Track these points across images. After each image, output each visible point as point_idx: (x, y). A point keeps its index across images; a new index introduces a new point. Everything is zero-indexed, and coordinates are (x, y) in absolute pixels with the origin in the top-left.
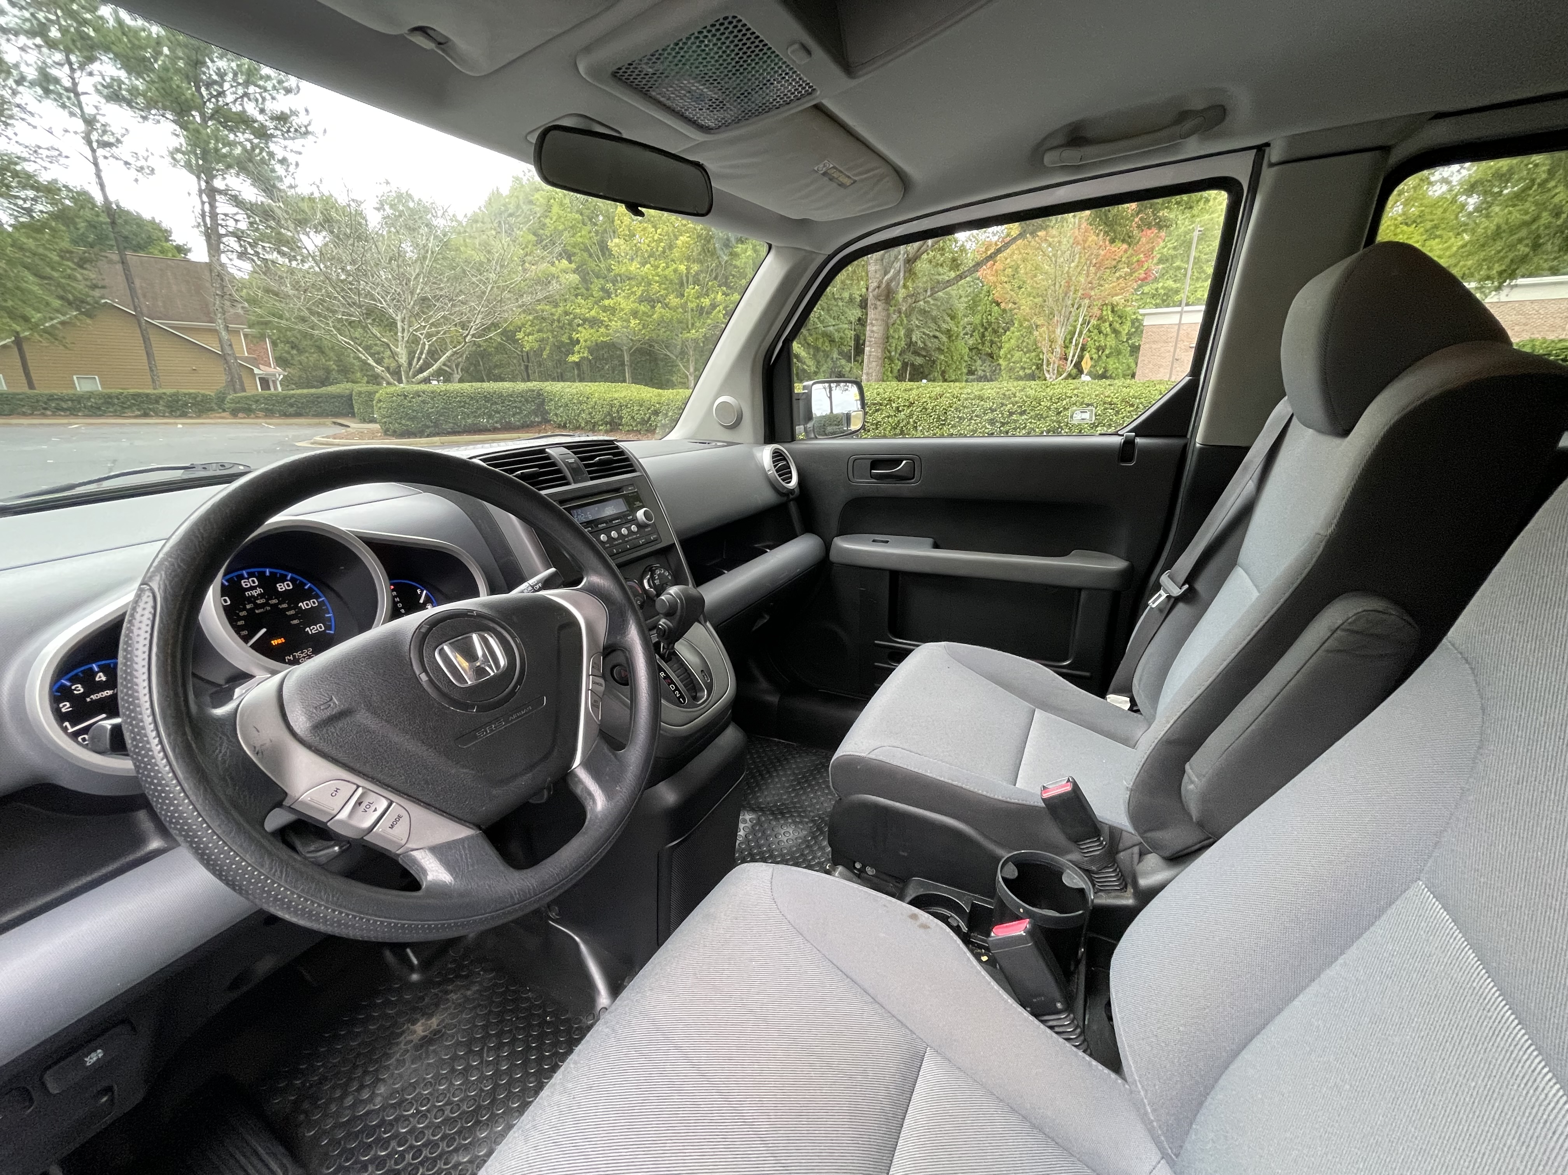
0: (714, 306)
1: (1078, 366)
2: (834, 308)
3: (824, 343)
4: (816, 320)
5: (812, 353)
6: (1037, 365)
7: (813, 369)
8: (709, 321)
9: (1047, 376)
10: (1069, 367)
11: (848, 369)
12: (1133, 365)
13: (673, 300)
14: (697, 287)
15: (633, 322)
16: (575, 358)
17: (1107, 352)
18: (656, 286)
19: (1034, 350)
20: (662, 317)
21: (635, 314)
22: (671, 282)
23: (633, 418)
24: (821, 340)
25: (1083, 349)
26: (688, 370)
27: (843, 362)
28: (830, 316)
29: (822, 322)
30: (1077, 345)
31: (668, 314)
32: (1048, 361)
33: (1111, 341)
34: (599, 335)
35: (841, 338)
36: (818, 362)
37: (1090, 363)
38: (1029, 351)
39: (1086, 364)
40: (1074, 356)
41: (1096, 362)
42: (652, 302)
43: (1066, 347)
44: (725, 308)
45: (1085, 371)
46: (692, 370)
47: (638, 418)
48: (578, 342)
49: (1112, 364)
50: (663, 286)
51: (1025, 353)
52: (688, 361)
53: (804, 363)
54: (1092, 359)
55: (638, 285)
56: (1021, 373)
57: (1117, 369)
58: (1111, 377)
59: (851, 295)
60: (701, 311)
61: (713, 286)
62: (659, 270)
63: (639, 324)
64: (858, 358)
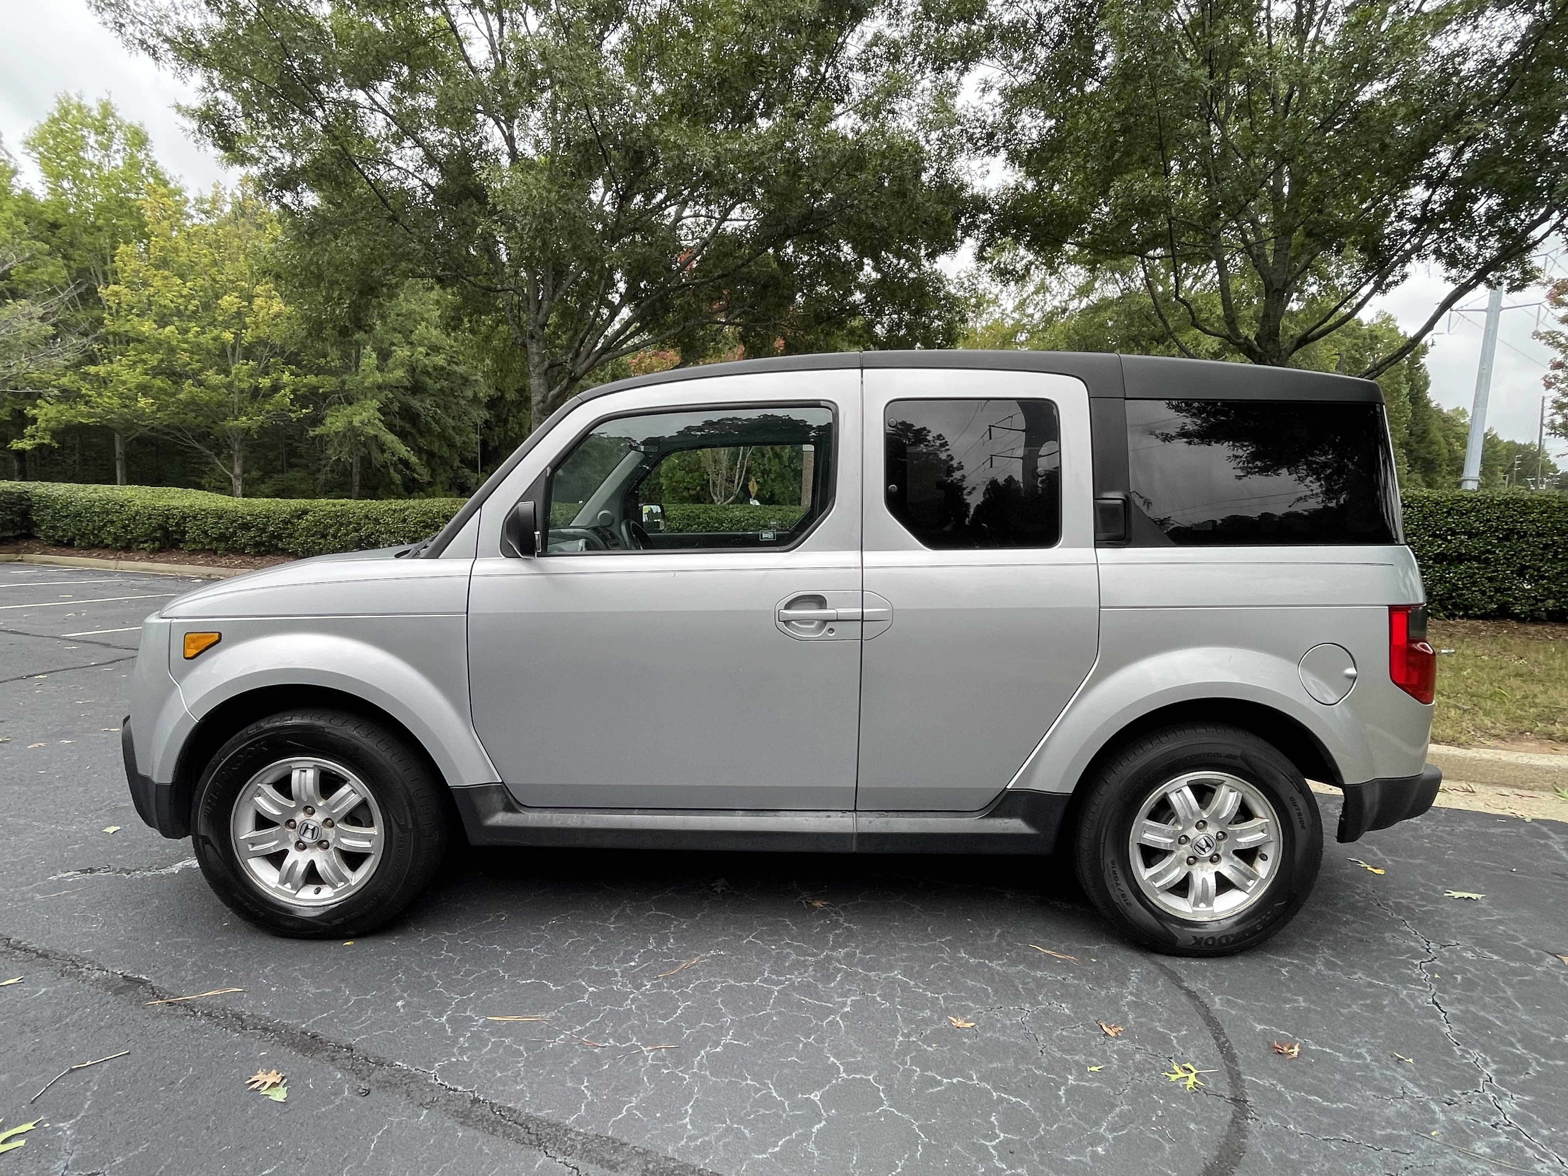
0: (276, 388)
1: (745, 488)
2: (453, 407)
3: (441, 447)
4: (429, 419)
5: (425, 458)
6: (702, 485)
7: (426, 478)
8: (268, 407)
9: (715, 498)
10: (737, 490)
11: (473, 481)
12: (798, 490)
13: (213, 377)
14: (251, 363)
15: (143, 402)
16: (26, 445)
17: (772, 476)
18: (185, 357)
19: (697, 470)
20: (193, 398)
21: (144, 389)
22: (209, 352)
23: (205, 532)
24: (437, 444)
25: (748, 471)
26: (232, 469)
27: (467, 471)
28: (449, 416)
29: (437, 422)
30: (742, 467)
31: (203, 395)
32: (714, 483)
33: (775, 466)
34: (79, 414)
35: (464, 443)
36: (433, 471)
37: (756, 488)
38: (691, 471)
39: (753, 487)
40: (740, 478)
41: (762, 486)
42: (176, 376)
43: (731, 469)
44: (293, 392)
45: (753, 495)
46: (238, 470)
47: (213, 532)
48: (34, 420)
49: (777, 488)
50: (196, 357)
51: (687, 473)
52: (230, 457)
53: (414, 471)
54: (758, 482)
55: (154, 351)
56: (685, 494)
57: (783, 493)
58: (778, 503)
59: (475, 394)
60: (255, 392)
61: (275, 363)
62: (190, 335)
63: (152, 404)
64: (486, 468)
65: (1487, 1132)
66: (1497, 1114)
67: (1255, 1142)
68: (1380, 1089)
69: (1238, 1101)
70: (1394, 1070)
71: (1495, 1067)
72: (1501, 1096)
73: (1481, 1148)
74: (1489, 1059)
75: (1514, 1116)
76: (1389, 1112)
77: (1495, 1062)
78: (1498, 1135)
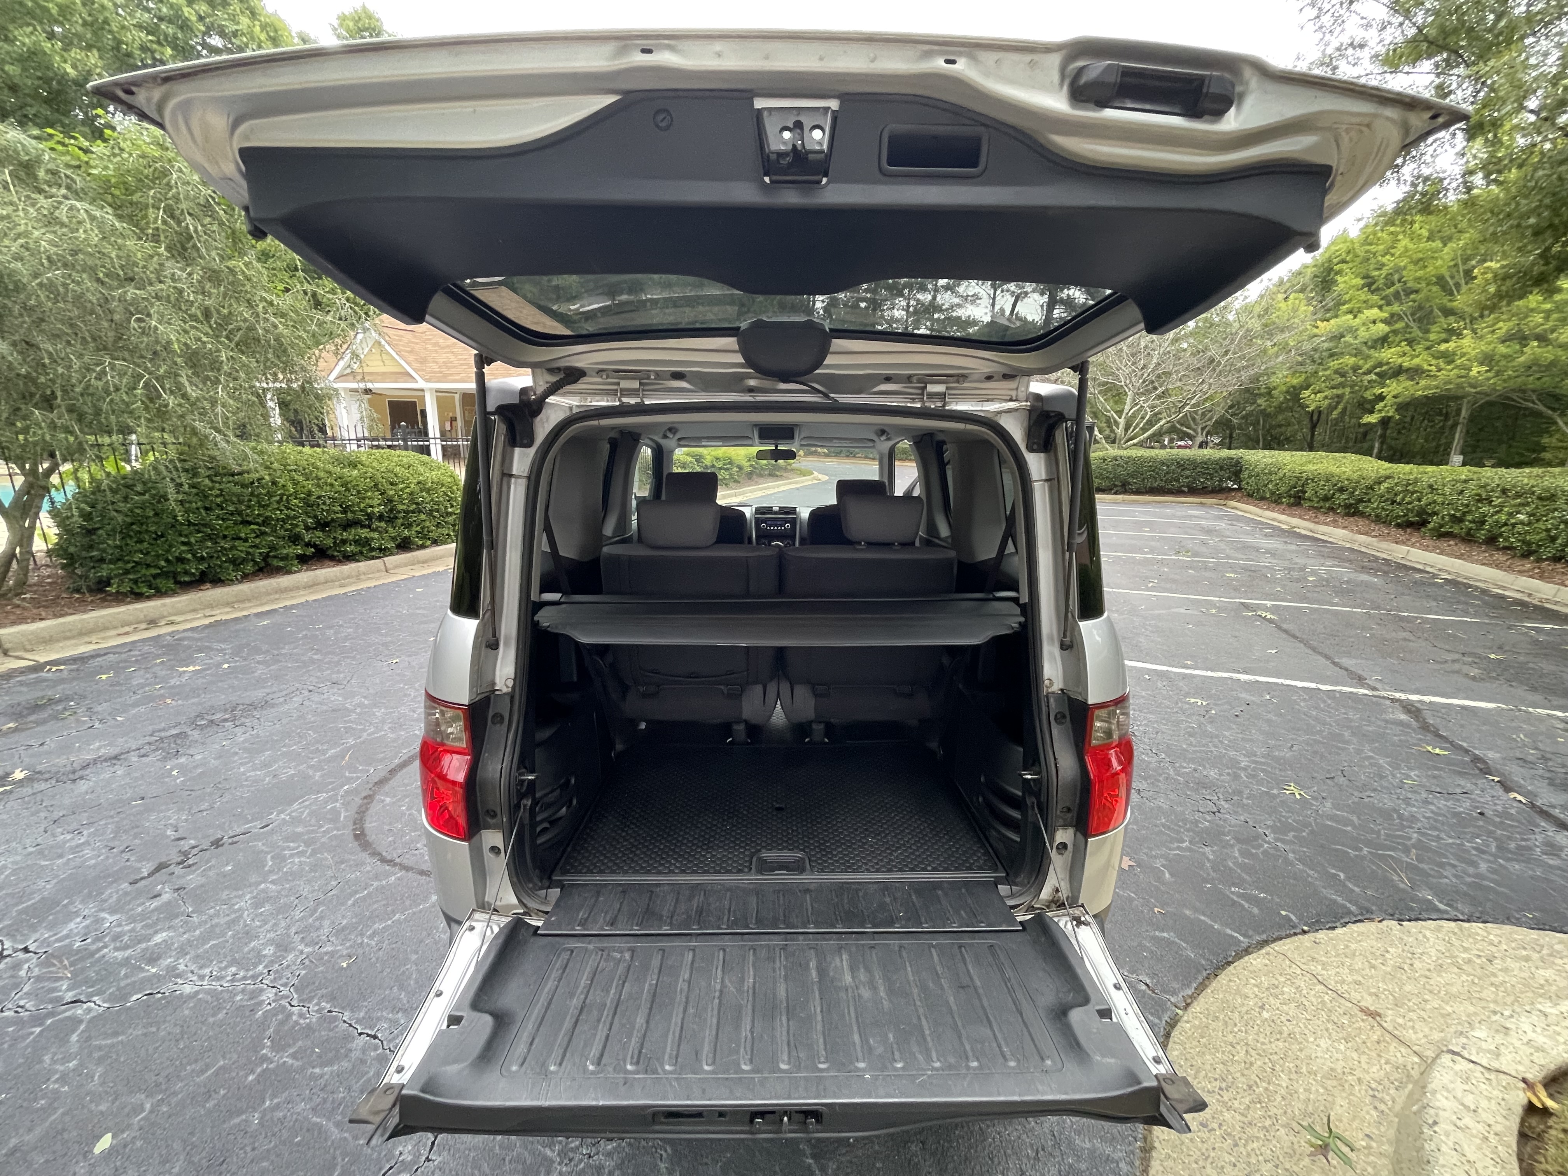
15: (1476, 369)
16: (1373, 418)
20: (1536, 359)
31: (1549, 354)
42: (1523, 340)
48: (1383, 398)
55: (1508, 319)
63: (1488, 371)
65: (272, 962)
66: (271, 981)
67: (364, 856)
68: (343, 929)
69: (390, 862)
70: (347, 949)
71: (294, 1018)
72: (278, 998)
73: (269, 951)
74: (302, 1021)
75: (262, 990)
76: (326, 923)
77: (297, 1023)
78: (265, 967)
